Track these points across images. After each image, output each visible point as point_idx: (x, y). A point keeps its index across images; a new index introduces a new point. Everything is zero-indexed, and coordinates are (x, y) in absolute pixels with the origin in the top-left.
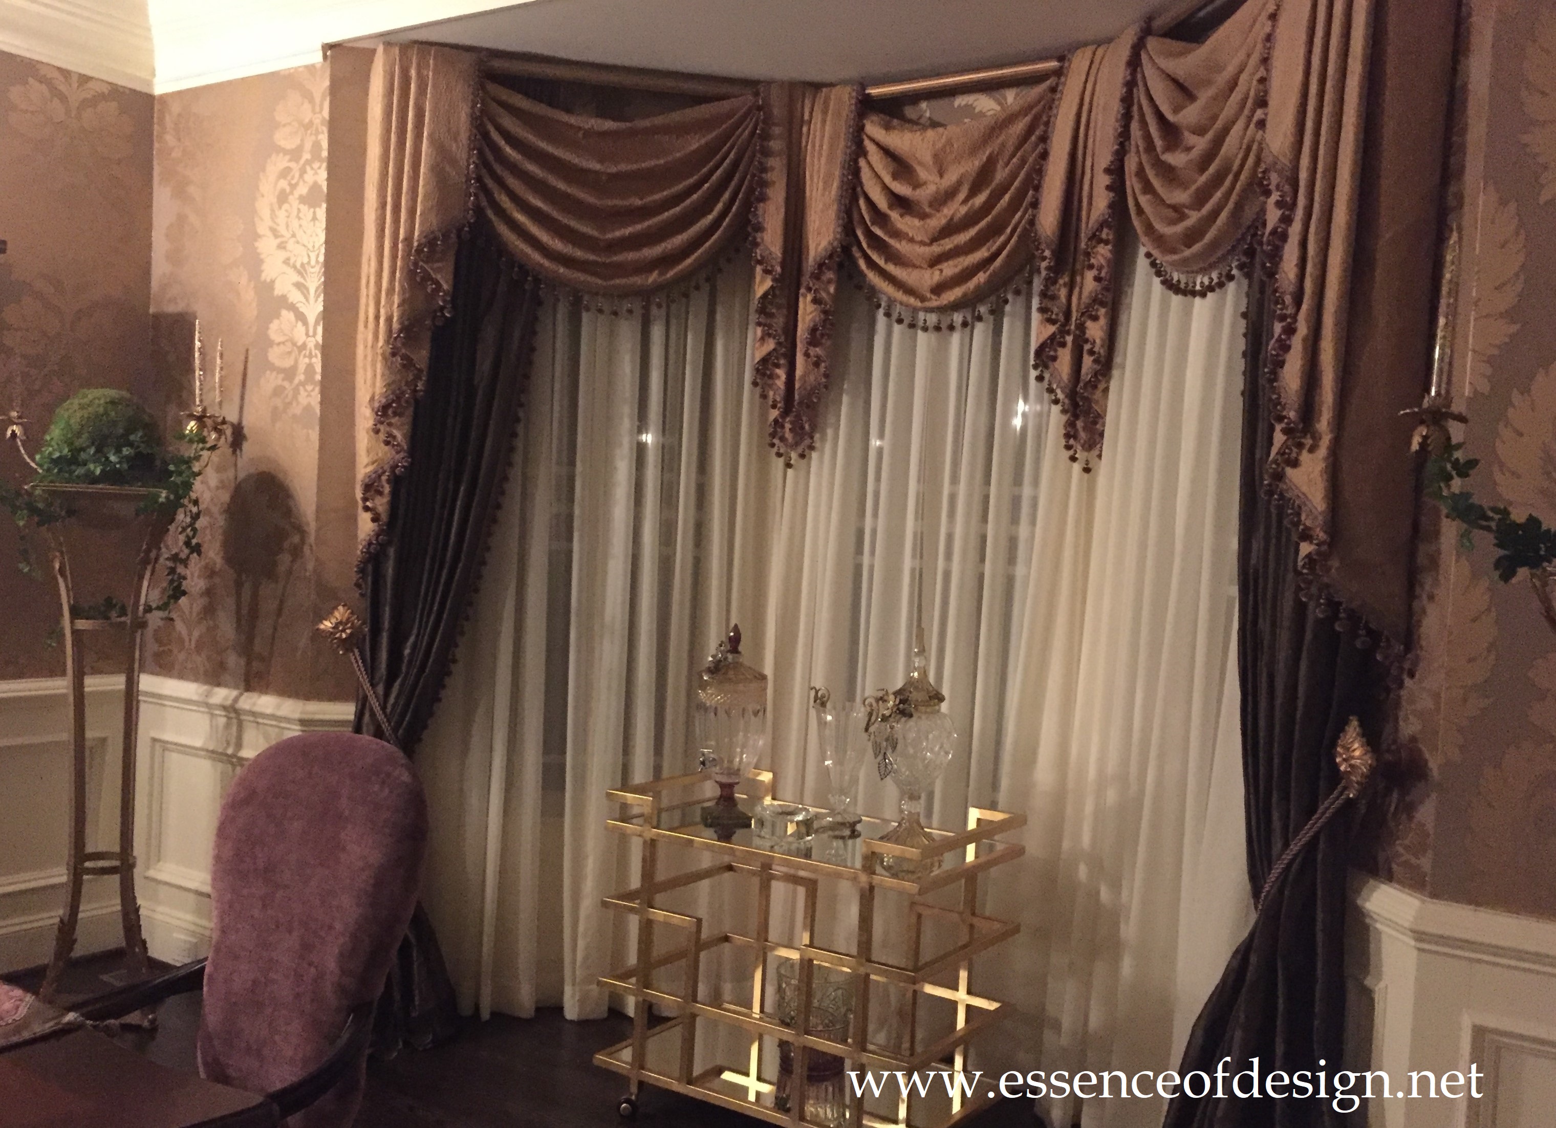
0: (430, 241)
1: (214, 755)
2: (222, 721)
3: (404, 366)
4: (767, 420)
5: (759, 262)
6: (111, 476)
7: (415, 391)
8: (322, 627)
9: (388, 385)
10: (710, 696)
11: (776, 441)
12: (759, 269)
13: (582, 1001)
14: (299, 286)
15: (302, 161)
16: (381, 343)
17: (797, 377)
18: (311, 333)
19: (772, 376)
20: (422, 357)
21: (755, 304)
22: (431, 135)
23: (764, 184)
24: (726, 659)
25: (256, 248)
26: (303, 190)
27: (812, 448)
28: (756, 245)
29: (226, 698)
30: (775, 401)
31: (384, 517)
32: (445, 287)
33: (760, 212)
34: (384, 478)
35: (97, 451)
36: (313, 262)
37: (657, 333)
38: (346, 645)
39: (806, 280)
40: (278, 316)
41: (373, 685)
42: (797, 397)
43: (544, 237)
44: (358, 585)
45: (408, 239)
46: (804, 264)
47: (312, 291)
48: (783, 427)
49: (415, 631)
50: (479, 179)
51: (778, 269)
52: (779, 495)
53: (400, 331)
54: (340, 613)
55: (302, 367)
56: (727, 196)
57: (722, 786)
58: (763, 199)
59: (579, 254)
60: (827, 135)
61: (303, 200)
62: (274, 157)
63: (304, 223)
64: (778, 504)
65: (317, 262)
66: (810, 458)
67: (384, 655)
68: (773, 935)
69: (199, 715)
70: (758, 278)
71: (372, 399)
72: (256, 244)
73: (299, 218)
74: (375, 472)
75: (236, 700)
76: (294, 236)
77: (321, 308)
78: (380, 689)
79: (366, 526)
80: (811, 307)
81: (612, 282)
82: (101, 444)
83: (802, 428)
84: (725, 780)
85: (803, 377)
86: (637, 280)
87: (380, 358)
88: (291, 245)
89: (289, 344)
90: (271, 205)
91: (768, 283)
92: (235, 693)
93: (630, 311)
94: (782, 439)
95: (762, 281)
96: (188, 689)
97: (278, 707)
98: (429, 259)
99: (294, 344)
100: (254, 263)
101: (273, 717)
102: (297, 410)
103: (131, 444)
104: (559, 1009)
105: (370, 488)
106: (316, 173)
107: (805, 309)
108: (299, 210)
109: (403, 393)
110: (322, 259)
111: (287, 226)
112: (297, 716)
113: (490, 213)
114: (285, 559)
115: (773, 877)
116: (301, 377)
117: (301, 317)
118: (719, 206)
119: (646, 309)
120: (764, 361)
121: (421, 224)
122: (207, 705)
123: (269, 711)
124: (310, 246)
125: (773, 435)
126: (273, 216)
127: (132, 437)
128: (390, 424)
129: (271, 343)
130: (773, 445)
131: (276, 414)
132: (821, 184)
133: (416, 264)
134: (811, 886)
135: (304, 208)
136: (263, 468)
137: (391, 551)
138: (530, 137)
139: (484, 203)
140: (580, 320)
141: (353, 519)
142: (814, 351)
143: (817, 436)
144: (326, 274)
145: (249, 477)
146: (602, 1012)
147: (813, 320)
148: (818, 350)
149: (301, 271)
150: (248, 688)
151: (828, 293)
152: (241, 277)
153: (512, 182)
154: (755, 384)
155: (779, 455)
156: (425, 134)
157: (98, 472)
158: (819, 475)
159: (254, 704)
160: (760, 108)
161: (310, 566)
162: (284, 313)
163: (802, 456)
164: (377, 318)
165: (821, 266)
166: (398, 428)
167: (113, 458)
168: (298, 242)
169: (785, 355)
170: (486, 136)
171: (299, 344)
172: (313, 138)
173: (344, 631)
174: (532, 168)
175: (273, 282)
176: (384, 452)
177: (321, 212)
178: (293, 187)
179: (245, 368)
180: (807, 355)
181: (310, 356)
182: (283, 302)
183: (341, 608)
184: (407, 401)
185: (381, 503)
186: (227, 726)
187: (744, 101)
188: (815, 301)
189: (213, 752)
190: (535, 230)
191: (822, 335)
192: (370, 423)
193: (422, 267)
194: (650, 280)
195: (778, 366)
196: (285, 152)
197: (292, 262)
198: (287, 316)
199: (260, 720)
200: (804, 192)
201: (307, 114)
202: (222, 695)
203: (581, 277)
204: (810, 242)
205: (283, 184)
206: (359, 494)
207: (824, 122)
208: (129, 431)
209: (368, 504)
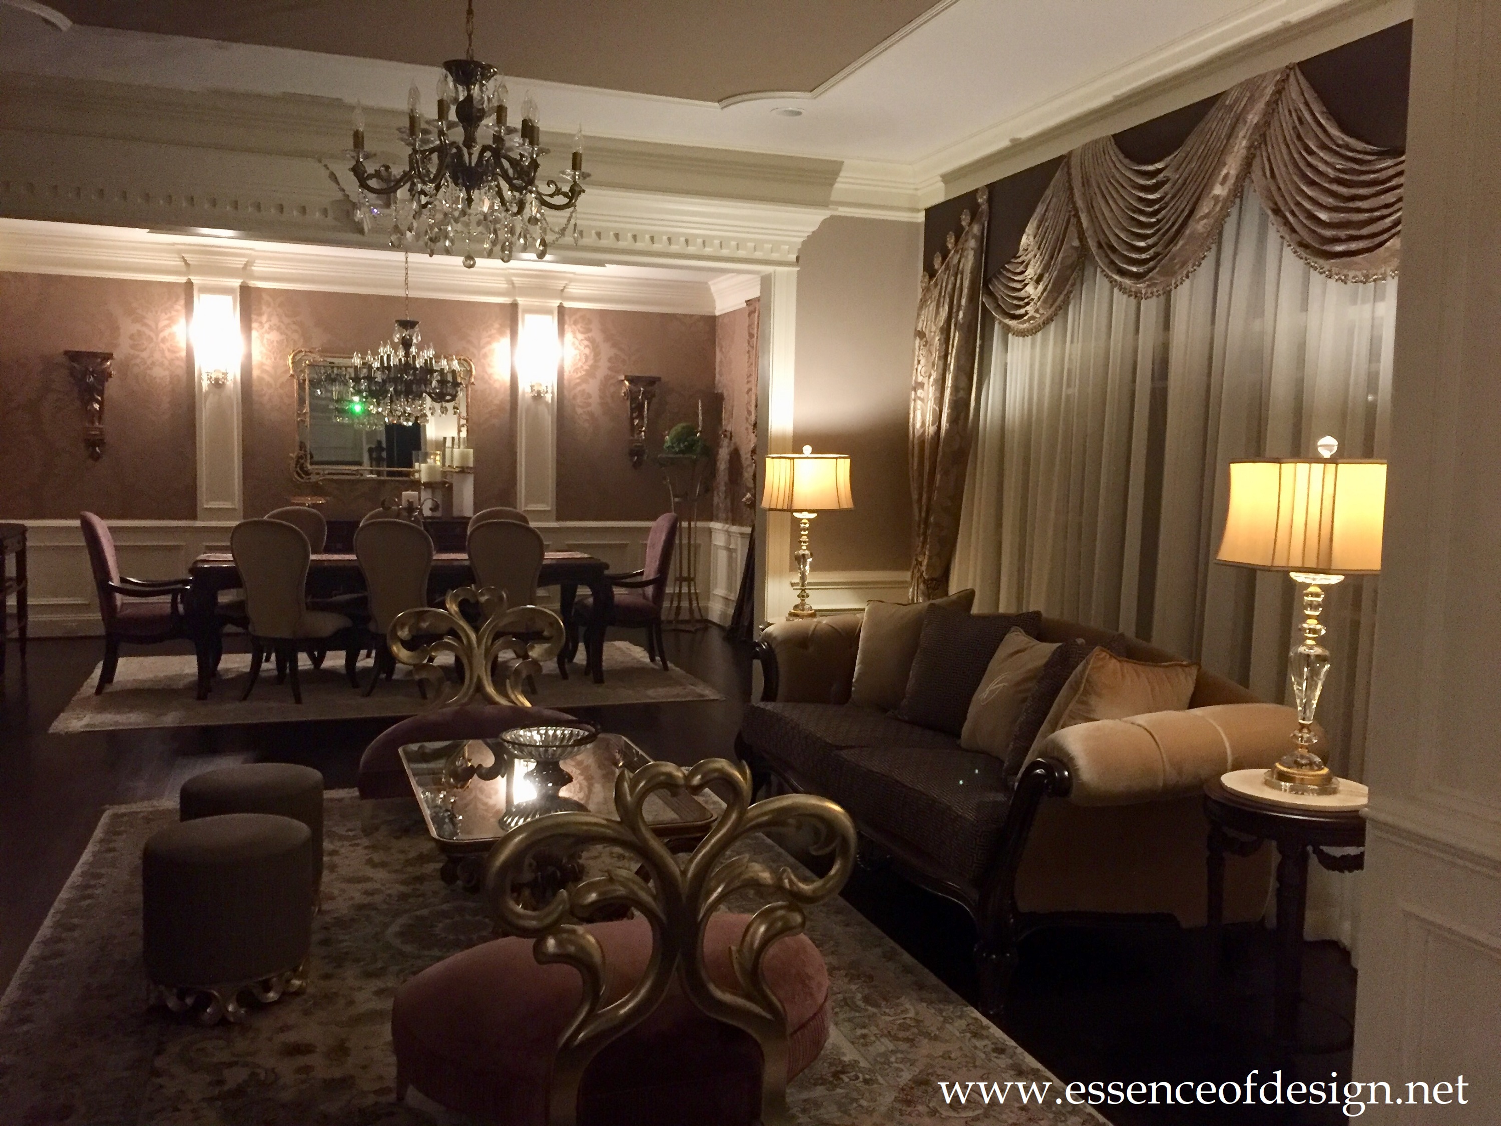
54: (748, 495)
74: (754, 446)
103: (687, 441)
105: (753, 452)
136: (736, 446)
157: (678, 450)
173: (749, 501)
209: (752, 457)
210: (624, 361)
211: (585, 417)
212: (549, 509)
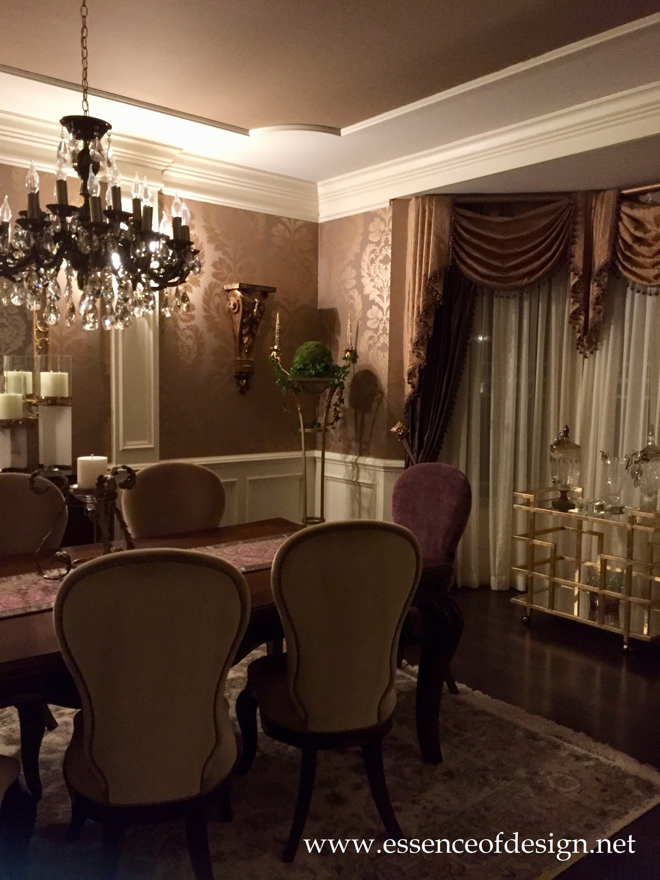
0: (434, 275)
1: (348, 482)
2: (351, 468)
3: (424, 326)
4: (575, 338)
5: (573, 271)
6: (318, 374)
7: (428, 336)
8: (392, 430)
9: (418, 334)
10: (557, 455)
11: (580, 347)
12: (572, 273)
13: (499, 582)
14: (380, 296)
15: (381, 247)
16: (415, 317)
17: (590, 319)
18: (385, 314)
19: (578, 319)
20: (431, 322)
21: (570, 289)
22: (434, 232)
23: (574, 237)
24: (563, 439)
25: (361, 282)
26: (381, 257)
27: (596, 349)
28: (571, 263)
29: (352, 459)
30: (579, 330)
31: (417, 386)
32: (440, 293)
33: (572, 249)
34: (416, 371)
35: (313, 365)
36: (386, 286)
37: (526, 304)
38: (401, 437)
39: (594, 276)
40: (371, 308)
41: (412, 453)
42: (589, 328)
43: (480, 269)
44: (405, 414)
45: (426, 275)
46: (593, 270)
47: (385, 298)
48: (583, 340)
49: (428, 431)
50: (453, 248)
51: (581, 273)
52: (581, 370)
53: (423, 312)
54: (399, 425)
55: (381, 328)
56: (557, 243)
57: (562, 492)
58: (574, 243)
59: (494, 274)
60: (603, 213)
61: (381, 261)
62: (369, 245)
63: (381, 271)
64: (581, 374)
65: (387, 286)
66: (596, 354)
67: (416, 441)
68: (583, 556)
69: (341, 466)
70: (572, 277)
71: (411, 339)
72: (362, 280)
73: (380, 269)
74: (413, 368)
75: (356, 460)
76: (377, 276)
77: (389, 304)
78: (415, 455)
79: (408, 389)
80: (596, 289)
81: (508, 285)
82: (314, 362)
83: (592, 341)
84: (562, 489)
85: (592, 319)
86: (518, 283)
87: (415, 323)
88: (376, 280)
89: (376, 319)
90: (368, 264)
91: (577, 279)
92: (355, 457)
93: (515, 296)
94: (582, 346)
95: (574, 278)
96: (337, 456)
97: (374, 462)
98: (435, 282)
99: (378, 319)
100: (360, 287)
101: (373, 466)
102: (379, 345)
103: (323, 362)
104: (489, 586)
105: (411, 374)
106: (387, 251)
107: (593, 289)
108: (379, 266)
109: (424, 336)
110: (389, 284)
111: (375, 272)
112: (382, 465)
113: (458, 262)
114: (375, 405)
115: (583, 532)
116: (381, 332)
117: (381, 308)
118: (554, 248)
119: (522, 294)
120: (575, 312)
121: (431, 269)
122: (345, 462)
123: (370, 464)
124: (384, 280)
125: (578, 344)
126: (369, 268)
127: (324, 359)
128: (419, 349)
129: (368, 319)
130: (578, 349)
131: (370, 347)
132: (601, 235)
133: (429, 284)
134: (601, 536)
135: (381, 265)
136: (366, 368)
137: (419, 399)
138: (474, 228)
139: (455, 257)
140: (493, 301)
141: (403, 387)
142: (597, 307)
143: (599, 344)
144: (391, 291)
145: (359, 372)
146: (507, 588)
147: (597, 294)
148: (600, 307)
149: (381, 289)
150: (361, 455)
151: (604, 282)
152: (355, 294)
153: (466, 247)
154: (570, 323)
155: (581, 353)
156: (432, 232)
157: (314, 373)
158: (600, 360)
159: (364, 461)
160: (572, 205)
161: (386, 407)
162: (373, 306)
163: (592, 353)
164: (413, 307)
165: (601, 270)
166: (422, 350)
167: (318, 367)
168: (379, 278)
169: (584, 309)
170: (456, 230)
171: (380, 319)
172: (385, 237)
173: (400, 431)
174: (475, 241)
175: (368, 295)
176: (415, 359)
177: (389, 266)
178: (377, 257)
179: (358, 330)
180: (594, 309)
181: (385, 323)
182: (373, 302)
183: (399, 423)
184: (425, 339)
185: (415, 380)
186: (353, 469)
187: (565, 201)
188: (599, 285)
189: (347, 480)
190: (475, 266)
191: (602, 300)
192: (410, 349)
193: (431, 286)
194: (524, 282)
195: (581, 314)
196: (373, 243)
197: (376, 286)
198: (375, 308)
199: (367, 467)
200: (592, 238)
201: (382, 227)
202: (351, 458)
203: (494, 283)
204: (596, 260)
205: (373, 256)
206: (406, 377)
207: (602, 208)
208: (323, 358)
209: (410, 381)
210: (229, 267)
211: (188, 332)
212: (151, 446)
